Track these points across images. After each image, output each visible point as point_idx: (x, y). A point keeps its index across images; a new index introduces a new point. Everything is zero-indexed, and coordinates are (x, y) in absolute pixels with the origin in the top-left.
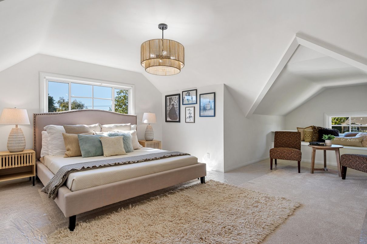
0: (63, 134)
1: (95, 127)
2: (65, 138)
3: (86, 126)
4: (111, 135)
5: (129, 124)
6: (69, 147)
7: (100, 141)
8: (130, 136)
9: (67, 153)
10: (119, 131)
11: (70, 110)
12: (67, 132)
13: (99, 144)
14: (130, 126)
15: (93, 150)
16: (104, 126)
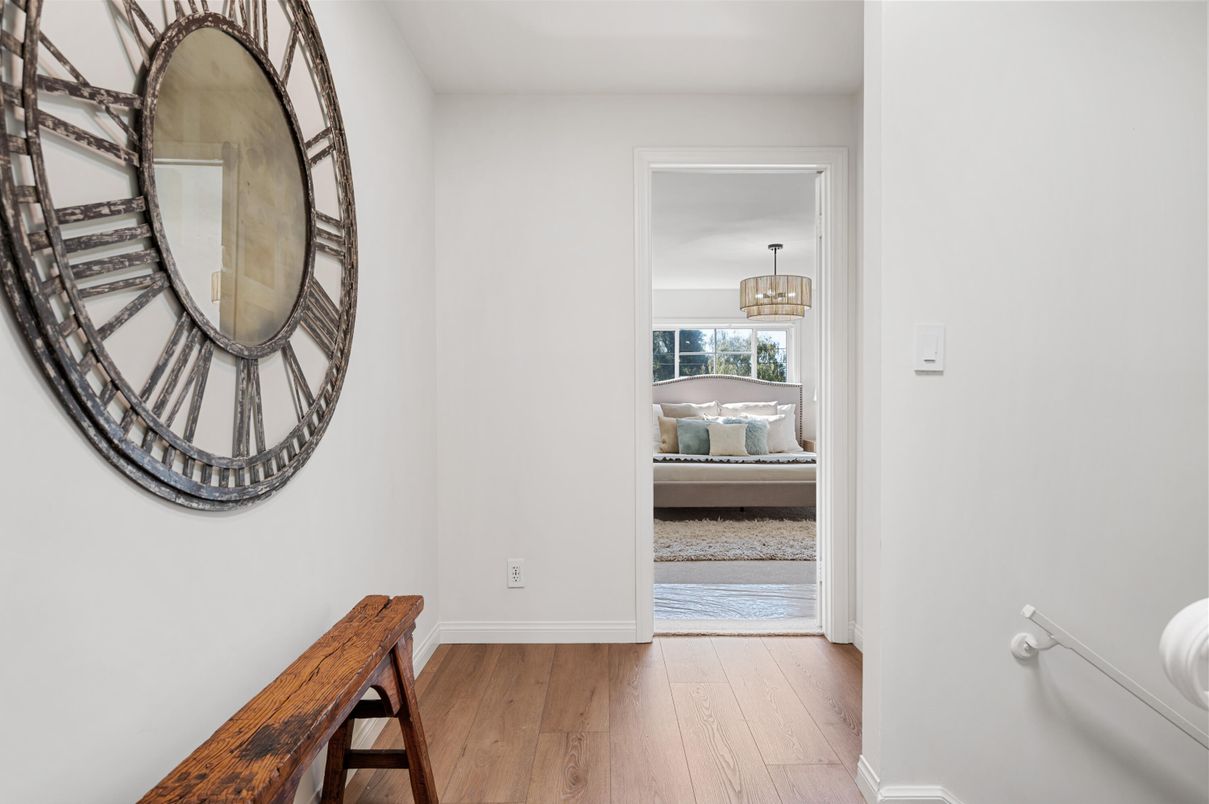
0: (659, 418)
1: (709, 407)
2: (661, 424)
3: (694, 405)
4: (728, 422)
5: (773, 403)
6: (665, 437)
7: (708, 431)
8: (765, 426)
9: (663, 446)
10: (749, 416)
11: (677, 377)
12: (666, 415)
13: (705, 435)
14: (775, 406)
15: (694, 444)
16: (724, 406)
